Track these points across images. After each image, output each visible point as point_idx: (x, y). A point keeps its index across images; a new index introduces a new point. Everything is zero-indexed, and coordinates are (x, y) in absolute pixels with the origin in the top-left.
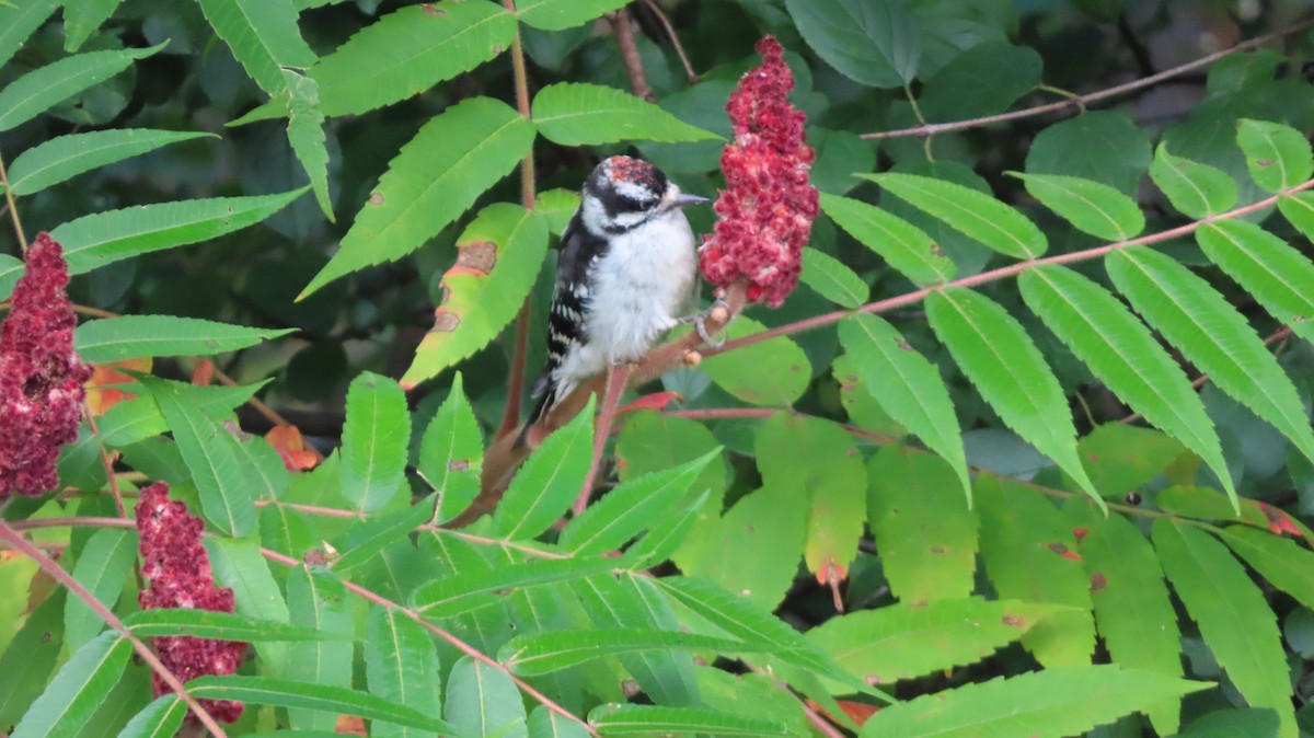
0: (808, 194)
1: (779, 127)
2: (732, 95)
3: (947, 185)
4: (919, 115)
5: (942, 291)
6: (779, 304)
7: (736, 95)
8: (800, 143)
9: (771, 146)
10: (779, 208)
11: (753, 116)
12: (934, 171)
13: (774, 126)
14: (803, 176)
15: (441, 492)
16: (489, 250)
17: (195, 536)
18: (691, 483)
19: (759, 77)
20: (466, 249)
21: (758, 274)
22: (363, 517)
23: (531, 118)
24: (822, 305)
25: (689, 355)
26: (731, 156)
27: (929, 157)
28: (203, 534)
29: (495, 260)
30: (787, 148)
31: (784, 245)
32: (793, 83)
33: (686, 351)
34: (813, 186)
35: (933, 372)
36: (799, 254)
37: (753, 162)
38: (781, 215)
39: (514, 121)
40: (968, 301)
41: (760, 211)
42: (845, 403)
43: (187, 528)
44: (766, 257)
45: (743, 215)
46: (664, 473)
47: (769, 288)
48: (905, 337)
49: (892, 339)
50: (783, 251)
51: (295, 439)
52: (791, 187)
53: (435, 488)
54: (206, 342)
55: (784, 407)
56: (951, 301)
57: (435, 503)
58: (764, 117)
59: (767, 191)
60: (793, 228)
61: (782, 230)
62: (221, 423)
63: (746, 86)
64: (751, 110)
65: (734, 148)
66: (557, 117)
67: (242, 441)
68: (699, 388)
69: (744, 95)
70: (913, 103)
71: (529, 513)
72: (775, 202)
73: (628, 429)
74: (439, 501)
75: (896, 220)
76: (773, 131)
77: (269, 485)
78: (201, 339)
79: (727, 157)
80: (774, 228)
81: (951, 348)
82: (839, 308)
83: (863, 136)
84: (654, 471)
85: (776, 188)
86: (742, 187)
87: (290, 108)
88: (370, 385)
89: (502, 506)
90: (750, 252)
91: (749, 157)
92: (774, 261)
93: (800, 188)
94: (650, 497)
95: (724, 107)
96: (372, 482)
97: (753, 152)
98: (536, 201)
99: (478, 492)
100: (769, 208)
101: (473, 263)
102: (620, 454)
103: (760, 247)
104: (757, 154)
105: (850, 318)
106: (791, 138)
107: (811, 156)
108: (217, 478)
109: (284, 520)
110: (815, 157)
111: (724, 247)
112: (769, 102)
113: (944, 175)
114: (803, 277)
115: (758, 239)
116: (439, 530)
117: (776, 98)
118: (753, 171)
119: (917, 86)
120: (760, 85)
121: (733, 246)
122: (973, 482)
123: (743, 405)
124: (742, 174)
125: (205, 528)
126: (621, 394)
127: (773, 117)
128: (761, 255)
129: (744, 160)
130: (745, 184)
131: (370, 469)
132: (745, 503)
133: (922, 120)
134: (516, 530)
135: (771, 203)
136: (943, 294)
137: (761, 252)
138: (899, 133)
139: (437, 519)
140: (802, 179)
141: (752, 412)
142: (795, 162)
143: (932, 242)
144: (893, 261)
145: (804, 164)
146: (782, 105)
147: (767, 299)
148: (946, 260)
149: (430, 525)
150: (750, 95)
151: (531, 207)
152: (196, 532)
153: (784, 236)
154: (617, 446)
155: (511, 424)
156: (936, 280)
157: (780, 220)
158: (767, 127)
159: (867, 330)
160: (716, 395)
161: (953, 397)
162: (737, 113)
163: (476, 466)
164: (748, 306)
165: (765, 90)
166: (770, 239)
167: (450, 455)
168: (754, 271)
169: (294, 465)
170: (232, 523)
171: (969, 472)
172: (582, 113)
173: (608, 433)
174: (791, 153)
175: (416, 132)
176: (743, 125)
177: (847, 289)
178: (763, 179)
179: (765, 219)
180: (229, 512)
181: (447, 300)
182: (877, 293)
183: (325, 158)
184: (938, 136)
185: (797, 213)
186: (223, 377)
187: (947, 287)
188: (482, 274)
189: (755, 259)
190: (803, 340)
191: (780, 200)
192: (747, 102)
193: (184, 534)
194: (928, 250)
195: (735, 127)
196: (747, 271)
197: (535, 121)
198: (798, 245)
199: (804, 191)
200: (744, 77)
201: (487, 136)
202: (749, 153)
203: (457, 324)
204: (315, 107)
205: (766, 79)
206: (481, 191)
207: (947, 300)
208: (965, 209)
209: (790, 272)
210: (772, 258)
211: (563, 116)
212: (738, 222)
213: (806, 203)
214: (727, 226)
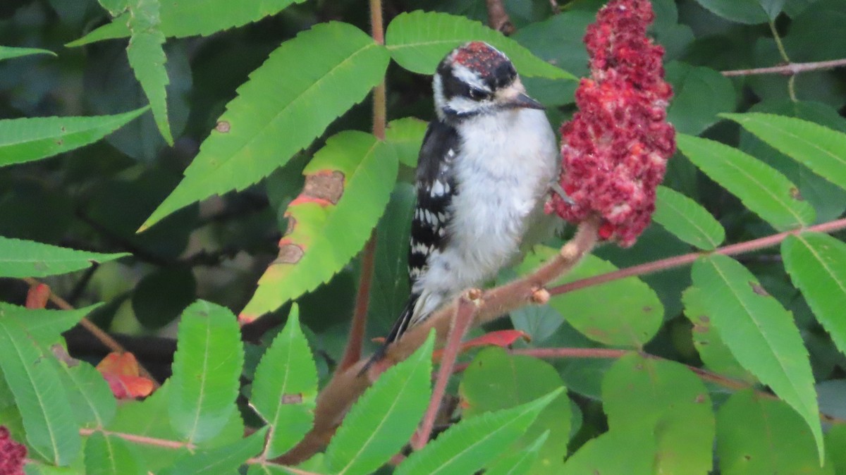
0: (664, 131)
1: (637, 63)
2: (589, 28)
3: (811, 126)
4: (783, 52)
5: (800, 235)
6: (631, 243)
7: (594, 27)
8: (658, 79)
9: (628, 80)
10: (634, 145)
11: (611, 49)
12: (796, 110)
13: (632, 61)
14: (661, 113)
15: (272, 425)
16: (337, 179)
17: (17, 463)
18: (530, 424)
19: (618, 10)
20: (313, 178)
21: (610, 212)
22: (191, 449)
23: (385, 44)
24: (675, 246)
25: (537, 293)
26: (587, 90)
27: (793, 97)
28: (25, 461)
29: (343, 191)
30: (644, 84)
31: (638, 183)
32: (653, 16)
33: (534, 289)
34: (670, 124)
35: (787, 318)
36: (653, 193)
37: (609, 97)
38: (637, 153)
39: (368, 47)
40: (826, 247)
41: (614, 147)
42: (697, 344)
43: (8, 455)
44: (619, 194)
45: (597, 152)
46: (503, 412)
47: (620, 227)
48: (761, 282)
49: (747, 284)
50: (637, 188)
51: (131, 365)
52: (648, 124)
53: (267, 421)
54: (34, 264)
55: (634, 348)
56: (808, 246)
57: (267, 437)
58: (622, 51)
59: (622, 127)
60: (648, 166)
61: (637, 167)
62: (49, 347)
63: (604, 19)
64: (608, 44)
65: (590, 82)
66: (412, 45)
67: (69, 367)
68: (550, 329)
69: (602, 27)
70: (778, 40)
71: (363, 449)
72: (630, 138)
73: (473, 368)
74: (271, 435)
75: (756, 162)
76: (631, 66)
77: (96, 413)
78: (30, 261)
79: (582, 91)
80: (628, 165)
81: (806, 295)
82: (695, 250)
83: (725, 73)
84: (493, 412)
85: (631, 124)
86: (597, 121)
87: (130, 27)
88: (203, 314)
89: (335, 440)
90: (602, 189)
91: (606, 91)
92: (627, 199)
93: (656, 125)
94: (487, 437)
95: (582, 40)
96: (202, 413)
97: (609, 86)
98: (386, 129)
99: (311, 426)
100: (623, 145)
101: (319, 193)
102: (463, 394)
103: (613, 185)
104: (614, 89)
105: (704, 260)
106: (649, 74)
107: (669, 92)
108: (42, 405)
109: (110, 450)
110: (674, 94)
111: (576, 184)
112: (628, 36)
113: (808, 116)
114: (657, 217)
115: (612, 177)
116: (270, 464)
117: (635, 32)
118: (609, 106)
119: (783, 23)
120: (618, 18)
121: (585, 183)
122: (825, 432)
123: (596, 345)
124: (596, 110)
125: (28, 455)
126: (466, 331)
127: (631, 51)
128: (614, 193)
129: (600, 94)
130: (600, 119)
131: (200, 400)
132: (590, 446)
133: (787, 59)
134: (348, 466)
135: (626, 140)
136: (801, 238)
137: (615, 189)
138: (762, 71)
139: (268, 452)
140: (658, 116)
141: (602, 353)
142: (652, 99)
143: (792, 185)
144: (751, 203)
145: (662, 101)
146: (640, 39)
147: (619, 239)
148: (805, 204)
149: (260, 459)
150: (608, 28)
151: (382, 136)
152: (18, 459)
153: (638, 174)
154: (461, 386)
155: (354, 358)
156: (795, 224)
157: (635, 158)
158: (624, 61)
159: (721, 273)
160: (568, 334)
161: (808, 346)
162: (595, 45)
163: (311, 400)
164: (599, 245)
165: (623, 24)
166: (623, 177)
167: (284, 387)
168: (607, 209)
169: (128, 392)
170: (56, 450)
171: (822, 421)
172: (436, 42)
173: (451, 369)
174: (648, 89)
175: (266, 57)
176: (600, 59)
177: (701, 230)
178: (619, 115)
179: (619, 155)
180: (53, 440)
181: (292, 230)
182: (733, 236)
183: (165, 79)
184: (803, 75)
185: (652, 151)
186: (60, 302)
187: (804, 232)
188: (330, 204)
189: (608, 196)
190: (653, 280)
191: (635, 137)
192: (605, 35)
193: (6, 461)
194: (786, 193)
195: (592, 60)
196: (599, 208)
197: (390, 47)
198: (652, 183)
199: (659, 129)
200: (602, 9)
201: (341, 62)
202: (605, 88)
203: (301, 257)
204: (156, 27)
205: (625, 12)
206: (332, 119)
207: (804, 245)
208: (829, 153)
209: (644, 211)
210: (625, 196)
211: (418, 44)
212: (591, 156)
213: (662, 140)
214: (580, 162)
